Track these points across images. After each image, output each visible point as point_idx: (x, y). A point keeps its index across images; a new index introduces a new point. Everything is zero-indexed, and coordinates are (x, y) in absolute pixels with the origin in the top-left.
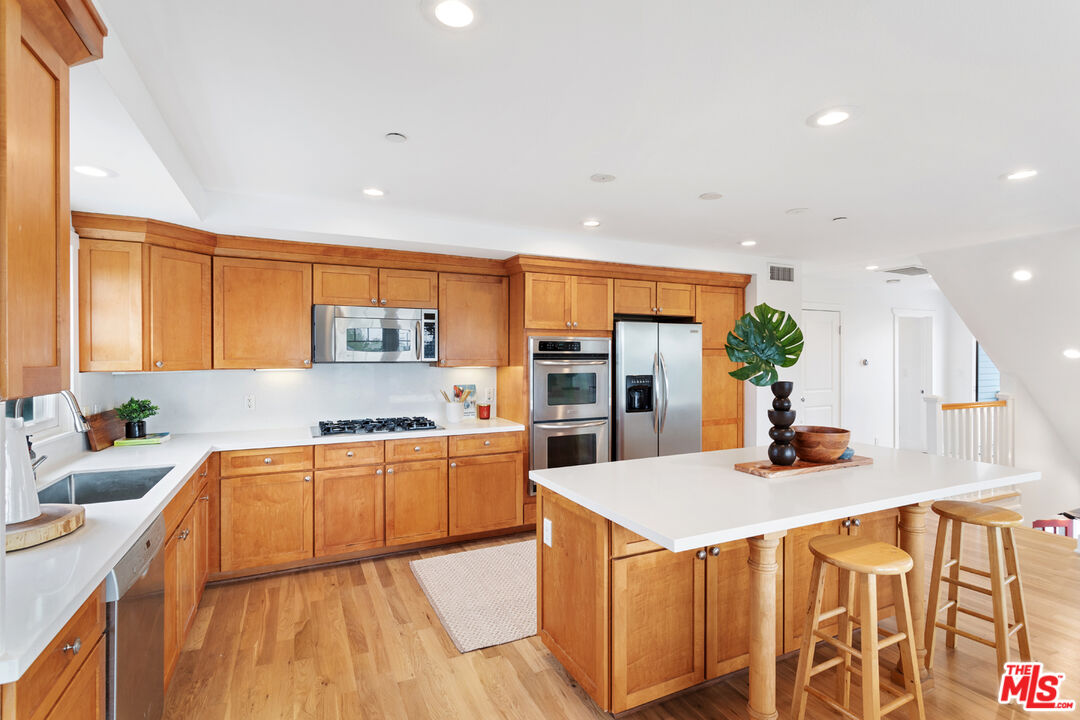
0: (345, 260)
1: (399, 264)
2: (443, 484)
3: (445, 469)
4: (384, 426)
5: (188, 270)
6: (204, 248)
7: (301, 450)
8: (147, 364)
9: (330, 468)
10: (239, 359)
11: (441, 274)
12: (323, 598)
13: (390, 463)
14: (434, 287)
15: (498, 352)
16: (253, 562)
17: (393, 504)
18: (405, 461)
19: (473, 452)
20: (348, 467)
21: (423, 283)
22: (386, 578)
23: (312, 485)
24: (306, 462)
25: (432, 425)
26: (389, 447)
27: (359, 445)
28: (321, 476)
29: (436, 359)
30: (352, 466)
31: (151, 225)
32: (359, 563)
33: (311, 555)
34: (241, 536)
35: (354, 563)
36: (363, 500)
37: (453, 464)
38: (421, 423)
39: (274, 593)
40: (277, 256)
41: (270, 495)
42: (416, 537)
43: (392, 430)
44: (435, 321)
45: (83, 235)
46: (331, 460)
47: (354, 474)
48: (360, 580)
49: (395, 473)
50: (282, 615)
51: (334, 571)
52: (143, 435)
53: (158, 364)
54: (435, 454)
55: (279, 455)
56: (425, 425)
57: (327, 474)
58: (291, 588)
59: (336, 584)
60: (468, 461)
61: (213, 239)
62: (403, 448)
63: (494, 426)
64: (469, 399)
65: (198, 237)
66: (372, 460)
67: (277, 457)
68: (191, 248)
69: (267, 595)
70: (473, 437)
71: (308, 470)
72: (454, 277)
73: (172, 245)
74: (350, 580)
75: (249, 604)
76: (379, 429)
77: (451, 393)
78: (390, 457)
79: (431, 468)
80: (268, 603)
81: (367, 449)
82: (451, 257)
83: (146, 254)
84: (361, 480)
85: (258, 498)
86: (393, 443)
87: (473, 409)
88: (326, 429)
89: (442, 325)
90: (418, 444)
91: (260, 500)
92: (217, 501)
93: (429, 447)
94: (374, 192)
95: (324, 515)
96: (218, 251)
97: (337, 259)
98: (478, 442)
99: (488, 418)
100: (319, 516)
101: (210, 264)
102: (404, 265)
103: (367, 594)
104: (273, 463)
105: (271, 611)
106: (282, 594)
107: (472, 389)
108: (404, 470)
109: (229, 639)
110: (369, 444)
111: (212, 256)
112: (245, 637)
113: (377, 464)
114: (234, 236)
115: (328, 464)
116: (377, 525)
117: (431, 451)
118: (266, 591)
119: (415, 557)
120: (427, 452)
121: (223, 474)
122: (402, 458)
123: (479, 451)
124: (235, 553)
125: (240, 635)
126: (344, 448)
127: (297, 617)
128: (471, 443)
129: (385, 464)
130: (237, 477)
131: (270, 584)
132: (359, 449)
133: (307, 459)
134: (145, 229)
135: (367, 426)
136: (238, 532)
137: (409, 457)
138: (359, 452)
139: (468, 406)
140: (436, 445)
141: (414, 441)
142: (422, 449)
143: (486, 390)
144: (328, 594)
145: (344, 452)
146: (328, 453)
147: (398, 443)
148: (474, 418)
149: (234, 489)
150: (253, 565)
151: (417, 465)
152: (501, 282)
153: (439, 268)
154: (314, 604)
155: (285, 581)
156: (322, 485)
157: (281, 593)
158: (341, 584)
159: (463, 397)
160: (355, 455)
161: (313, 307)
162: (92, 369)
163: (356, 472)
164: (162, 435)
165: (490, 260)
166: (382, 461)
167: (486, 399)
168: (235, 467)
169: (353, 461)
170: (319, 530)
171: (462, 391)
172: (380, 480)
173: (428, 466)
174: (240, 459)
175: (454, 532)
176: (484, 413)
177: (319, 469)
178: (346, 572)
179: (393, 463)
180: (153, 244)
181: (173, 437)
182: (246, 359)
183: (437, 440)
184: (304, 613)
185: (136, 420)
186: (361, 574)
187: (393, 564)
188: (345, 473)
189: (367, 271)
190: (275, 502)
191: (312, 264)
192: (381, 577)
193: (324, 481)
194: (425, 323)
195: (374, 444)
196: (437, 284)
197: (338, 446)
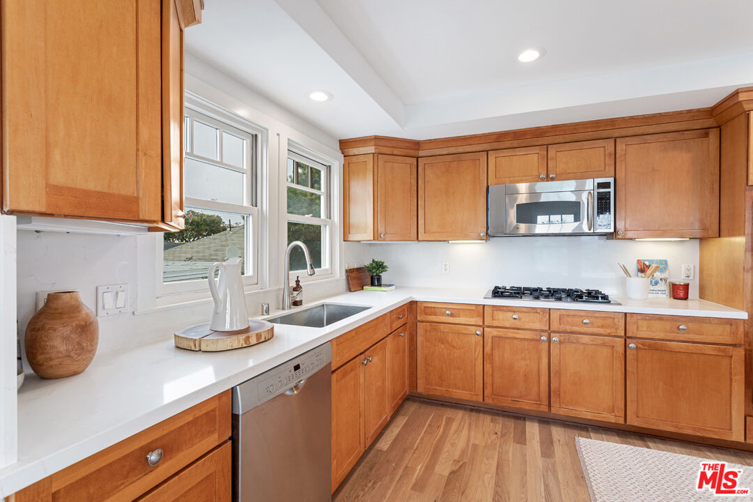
0: (516, 143)
1: (569, 138)
2: (619, 365)
3: (621, 349)
4: (552, 295)
5: (402, 169)
6: (412, 152)
7: (474, 308)
8: (376, 236)
9: (498, 327)
10: (434, 233)
11: (618, 140)
12: (484, 445)
13: (555, 332)
14: (610, 154)
15: (702, 222)
16: (439, 391)
17: (559, 373)
18: (572, 333)
19: (661, 335)
20: (514, 328)
21: (597, 153)
22: (547, 447)
23: (482, 338)
24: (477, 319)
25: (605, 299)
26: (554, 316)
27: (524, 310)
28: (490, 332)
29: (612, 230)
30: (518, 329)
31: (377, 140)
32: (524, 419)
33: (482, 399)
34: (430, 368)
35: (520, 416)
36: (528, 362)
37: (632, 345)
38: (593, 296)
39: (450, 421)
40: (460, 150)
41: (450, 340)
42: (585, 413)
43: (560, 299)
44: (612, 190)
45: (346, 154)
46: (498, 320)
47: (518, 336)
48: (521, 439)
49: (560, 342)
50: (447, 447)
51: (500, 420)
52: (380, 285)
53: (382, 236)
54: (608, 331)
55: (458, 309)
56: (597, 298)
57: (495, 332)
58: (462, 423)
59: (499, 433)
60: (652, 346)
61: (417, 144)
62: (570, 319)
63: (694, 308)
64: (658, 275)
65: (407, 145)
66: (537, 326)
67: (454, 312)
68: (403, 154)
69: (444, 422)
70: (661, 318)
71: (479, 326)
72: (635, 140)
73: (390, 153)
74: (512, 435)
75: (429, 425)
76: (547, 297)
77: (633, 267)
78: (555, 326)
79: (603, 345)
80: (441, 430)
81: (532, 315)
82: (632, 118)
83: (376, 161)
84: (526, 343)
85: (442, 341)
86: (559, 313)
87: (663, 286)
88: (497, 293)
89: (621, 194)
90: (587, 317)
91: (443, 343)
92: (415, 337)
93: (600, 322)
94: (529, 56)
95: (492, 367)
96: (421, 153)
97: (507, 144)
98: (668, 325)
99: (686, 298)
100: (488, 367)
101: (416, 163)
102: (574, 137)
103: (524, 456)
104: (452, 315)
105: (441, 437)
106: (454, 426)
107: (663, 265)
108: (570, 342)
109: (405, 451)
110: (534, 310)
111: (417, 158)
112: (415, 455)
113: (543, 331)
114: (430, 140)
115: (496, 323)
116: (542, 388)
117: (602, 327)
118: (445, 418)
119: (583, 433)
120: (598, 327)
121: (418, 319)
122: (568, 328)
123: (671, 336)
124: (426, 380)
125: (413, 451)
126: (511, 311)
127: (457, 456)
128: (657, 325)
129: (550, 332)
130: (428, 322)
131: (449, 413)
132: (523, 314)
133: (478, 316)
134: (373, 143)
135: (536, 293)
136: (428, 365)
137: (576, 329)
138: (525, 317)
139: (656, 283)
140: (609, 321)
141: (582, 314)
142: (592, 323)
143: (683, 267)
144: (489, 441)
145: (509, 314)
146: (495, 313)
147: (564, 313)
148: (665, 297)
149: (426, 331)
150: (438, 393)
151: (586, 339)
152: (707, 135)
153: (616, 133)
154: (475, 446)
155: (459, 414)
156: (490, 340)
157: (454, 424)
158: (503, 435)
159: (649, 272)
160: (520, 319)
161: (488, 187)
162: (350, 239)
163: (521, 335)
164: (390, 285)
165: (689, 111)
166: (547, 328)
167: (683, 276)
168: (426, 314)
169: (518, 324)
170: (488, 380)
171: (648, 267)
172: (545, 346)
173: (600, 342)
174: (430, 309)
175: (633, 421)
176: (679, 292)
177: (488, 327)
178: (511, 423)
179: (558, 332)
180: (380, 154)
181: (396, 288)
182: (439, 232)
183: (612, 315)
184: (463, 452)
185: (375, 274)
186: (524, 432)
187: (558, 433)
188: (511, 334)
189: (536, 150)
190: (453, 347)
191: (487, 151)
192: (542, 443)
193: (492, 337)
194: (598, 193)
195: (539, 311)
196: (613, 152)
197: (505, 308)
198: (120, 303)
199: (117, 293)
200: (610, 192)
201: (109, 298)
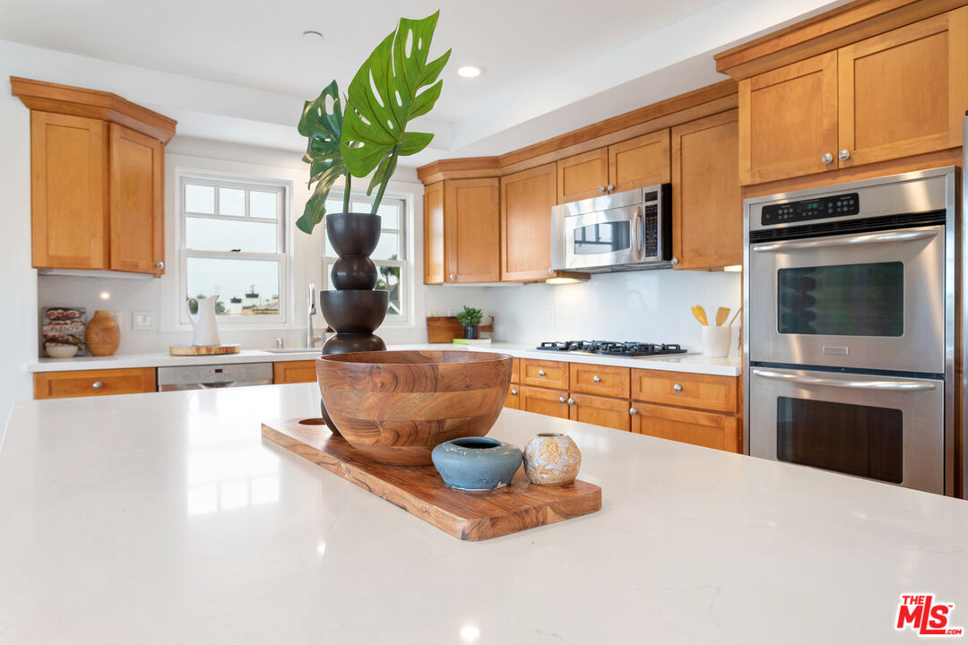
0: (578, 148)
1: (625, 133)
5: (484, 194)
6: (492, 172)
8: (447, 277)
9: (530, 385)
11: (673, 129)
13: (573, 393)
14: (665, 151)
18: (587, 394)
19: (660, 398)
20: (541, 387)
21: (655, 149)
23: (519, 399)
24: (515, 375)
26: (573, 372)
27: (550, 364)
28: (525, 392)
29: (658, 257)
30: (545, 388)
31: (442, 164)
37: (634, 411)
44: (659, 201)
45: (425, 183)
46: (531, 376)
47: (545, 397)
49: (578, 406)
53: (451, 277)
54: (616, 391)
57: (528, 392)
60: (654, 411)
62: (586, 376)
65: (481, 164)
66: (559, 383)
68: (480, 175)
70: (660, 375)
71: (517, 384)
73: (464, 176)
78: (574, 384)
79: (611, 410)
81: (556, 370)
83: (446, 189)
86: (577, 368)
89: (676, 206)
90: (598, 373)
93: (611, 380)
97: (572, 149)
101: (497, 185)
110: (558, 364)
111: (499, 178)
113: (565, 391)
115: (528, 381)
117: (613, 386)
120: (608, 387)
122: (584, 387)
123: (666, 399)
129: (570, 393)
132: (549, 369)
133: (516, 372)
134: (438, 169)
137: (587, 388)
138: (551, 374)
140: (617, 379)
142: (603, 381)
146: (529, 367)
147: (581, 368)
151: (598, 402)
153: (670, 120)
156: (525, 402)
160: (546, 375)
162: (430, 282)
163: (548, 395)
169: (544, 381)
173: (608, 406)
177: (524, 385)
179: (576, 393)
180: (451, 180)
183: (620, 371)
188: (540, 394)
189: (598, 154)
191: (557, 162)
193: (526, 398)
194: (647, 207)
195: (561, 366)
196: (668, 148)
197: (535, 362)
198: (148, 323)
199: (145, 317)
200: (656, 205)
201: (139, 319)
